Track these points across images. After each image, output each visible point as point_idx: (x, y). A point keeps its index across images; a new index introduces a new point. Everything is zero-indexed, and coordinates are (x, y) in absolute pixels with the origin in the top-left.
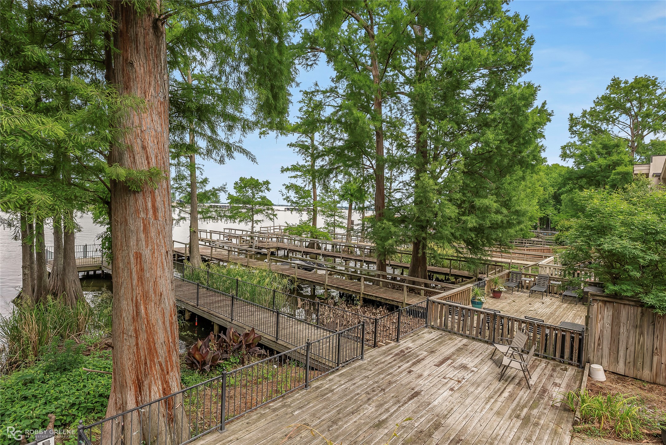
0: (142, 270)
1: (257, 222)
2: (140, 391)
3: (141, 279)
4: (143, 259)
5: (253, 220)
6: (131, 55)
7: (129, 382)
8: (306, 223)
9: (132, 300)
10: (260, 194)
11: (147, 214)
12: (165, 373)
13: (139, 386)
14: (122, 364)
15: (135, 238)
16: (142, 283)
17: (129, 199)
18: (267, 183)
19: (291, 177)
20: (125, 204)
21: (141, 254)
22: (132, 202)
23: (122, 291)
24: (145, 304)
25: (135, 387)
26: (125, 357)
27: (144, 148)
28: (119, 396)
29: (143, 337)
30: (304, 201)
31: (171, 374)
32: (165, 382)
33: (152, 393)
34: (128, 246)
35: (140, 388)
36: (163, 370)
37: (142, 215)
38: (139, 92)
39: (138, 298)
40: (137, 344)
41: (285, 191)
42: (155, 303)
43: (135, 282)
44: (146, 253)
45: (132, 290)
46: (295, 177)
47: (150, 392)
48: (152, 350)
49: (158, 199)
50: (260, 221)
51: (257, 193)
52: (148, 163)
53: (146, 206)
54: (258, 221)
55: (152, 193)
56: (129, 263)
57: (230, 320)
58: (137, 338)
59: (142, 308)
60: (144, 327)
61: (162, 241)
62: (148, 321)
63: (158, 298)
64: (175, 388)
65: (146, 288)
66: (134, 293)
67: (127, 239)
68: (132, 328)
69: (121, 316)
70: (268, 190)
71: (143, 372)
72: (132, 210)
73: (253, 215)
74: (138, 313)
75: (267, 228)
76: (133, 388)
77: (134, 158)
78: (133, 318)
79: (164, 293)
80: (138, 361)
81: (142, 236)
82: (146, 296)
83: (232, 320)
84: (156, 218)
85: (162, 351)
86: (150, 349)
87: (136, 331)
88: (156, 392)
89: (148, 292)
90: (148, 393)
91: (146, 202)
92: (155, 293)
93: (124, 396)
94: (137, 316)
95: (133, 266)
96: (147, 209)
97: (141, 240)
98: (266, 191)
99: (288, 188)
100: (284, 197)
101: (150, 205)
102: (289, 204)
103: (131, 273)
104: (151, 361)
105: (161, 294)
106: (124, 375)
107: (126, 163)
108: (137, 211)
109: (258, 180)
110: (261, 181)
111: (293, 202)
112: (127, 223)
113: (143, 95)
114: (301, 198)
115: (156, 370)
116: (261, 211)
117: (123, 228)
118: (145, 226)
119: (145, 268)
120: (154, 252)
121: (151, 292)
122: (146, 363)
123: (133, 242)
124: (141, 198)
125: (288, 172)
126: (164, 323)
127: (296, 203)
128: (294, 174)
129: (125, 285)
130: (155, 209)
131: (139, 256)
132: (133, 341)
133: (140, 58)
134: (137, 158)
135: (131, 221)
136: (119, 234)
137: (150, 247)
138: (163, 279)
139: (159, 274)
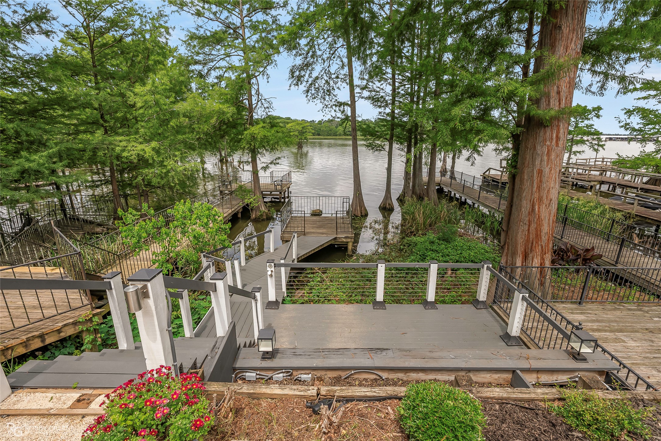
0: (541, 181)
1: (575, 153)
2: (525, 260)
3: (539, 188)
4: (543, 174)
5: (570, 151)
6: (561, 19)
7: (519, 252)
8: (650, 155)
9: (530, 201)
10: (586, 122)
11: (551, 143)
12: (543, 253)
13: (525, 257)
14: (516, 240)
15: (540, 159)
16: (539, 190)
17: (540, 132)
18: (599, 108)
19: (639, 99)
20: (536, 135)
21: (542, 171)
22: (542, 134)
23: (524, 194)
24: (539, 205)
25: (523, 257)
26: (519, 236)
27: (559, 93)
28: (510, 258)
29: (533, 226)
30: (654, 128)
31: (547, 255)
32: (543, 259)
33: (534, 263)
34: (534, 165)
35: (526, 258)
36: (542, 251)
37: (548, 143)
38: (562, 48)
39: (535, 200)
40: (529, 230)
41: (623, 117)
42: (546, 205)
43: (535, 189)
44: (547, 170)
45: (532, 194)
46: (644, 98)
47: (532, 262)
48: (538, 236)
49: (562, 131)
50: (579, 152)
51: (583, 122)
52: (560, 104)
53: (552, 136)
54: (577, 152)
55: (558, 126)
56: (532, 176)
57: (560, 237)
58: (529, 226)
59: (537, 207)
60: (536, 220)
61: (558, 162)
62: (539, 216)
63: (548, 202)
64: (548, 263)
65: (542, 194)
66: (533, 197)
67: (533, 160)
68: (527, 219)
69: (521, 210)
70: (598, 116)
71: (530, 248)
72: (541, 139)
73: (572, 145)
74: (533, 210)
75: (586, 160)
76: (521, 256)
77: (549, 101)
78: (529, 212)
79: (553, 199)
80: (528, 241)
81: (545, 158)
82: (540, 199)
83: (562, 238)
84: (557, 145)
85: (544, 238)
86: (537, 236)
87: (530, 221)
88: (536, 262)
89: (542, 197)
90: (531, 262)
91: (552, 134)
92: (547, 198)
93: (514, 259)
94: (532, 211)
95: (535, 178)
96: (552, 139)
97: (544, 161)
98: (595, 118)
99: (629, 113)
100: (622, 124)
101: (554, 135)
102: (628, 132)
103: (533, 183)
104: (536, 242)
105: (551, 200)
106: (516, 247)
107: (542, 106)
108: (545, 140)
109: (586, 106)
110: (590, 107)
111: (634, 130)
112: (535, 150)
113: (565, 50)
114: (648, 124)
115: (538, 250)
116: (583, 142)
117: (532, 152)
118: (548, 151)
119: (543, 180)
120: (551, 170)
121: (545, 197)
122: (532, 243)
123: (537, 162)
124: (549, 130)
125: (635, 93)
126: (549, 220)
127: (639, 130)
128: (644, 94)
129: (526, 190)
130: (558, 138)
131: (540, 172)
132: (526, 228)
133: (568, 20)
134: (551, 101)
135: (538, 148)
136: (528, 156)
137: (549, 166)
138: (554, 190)
139: (552, 185)
